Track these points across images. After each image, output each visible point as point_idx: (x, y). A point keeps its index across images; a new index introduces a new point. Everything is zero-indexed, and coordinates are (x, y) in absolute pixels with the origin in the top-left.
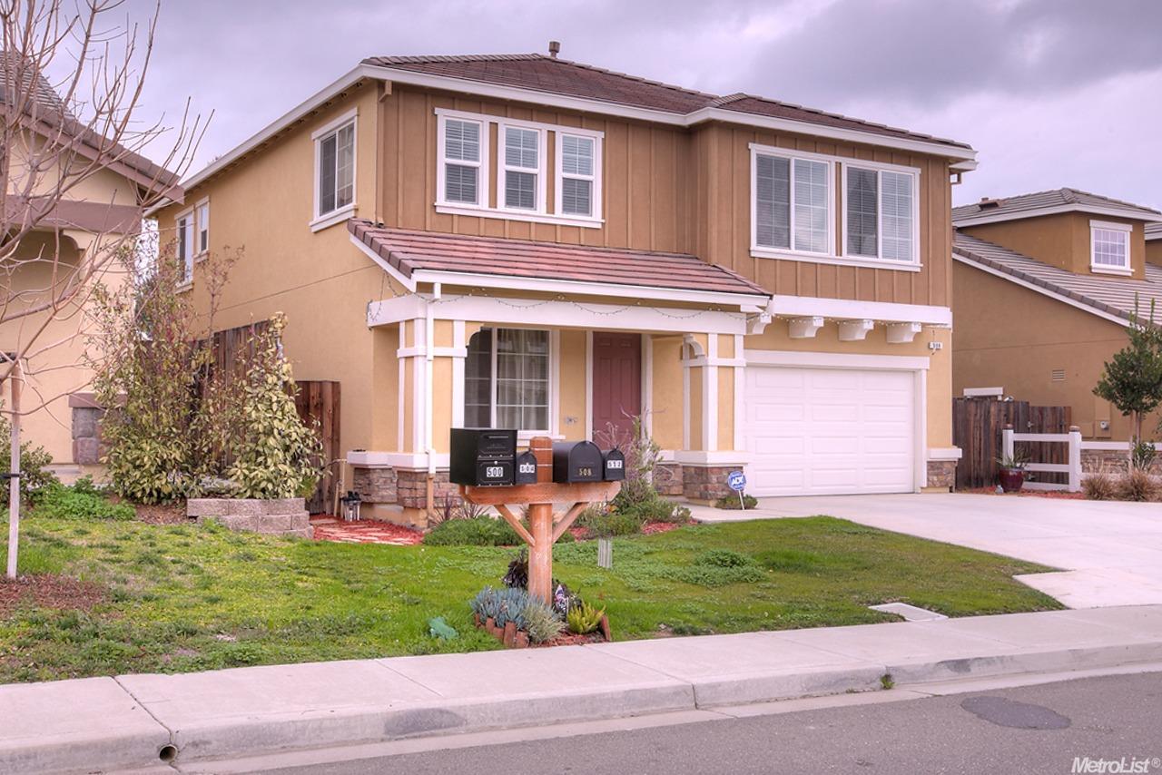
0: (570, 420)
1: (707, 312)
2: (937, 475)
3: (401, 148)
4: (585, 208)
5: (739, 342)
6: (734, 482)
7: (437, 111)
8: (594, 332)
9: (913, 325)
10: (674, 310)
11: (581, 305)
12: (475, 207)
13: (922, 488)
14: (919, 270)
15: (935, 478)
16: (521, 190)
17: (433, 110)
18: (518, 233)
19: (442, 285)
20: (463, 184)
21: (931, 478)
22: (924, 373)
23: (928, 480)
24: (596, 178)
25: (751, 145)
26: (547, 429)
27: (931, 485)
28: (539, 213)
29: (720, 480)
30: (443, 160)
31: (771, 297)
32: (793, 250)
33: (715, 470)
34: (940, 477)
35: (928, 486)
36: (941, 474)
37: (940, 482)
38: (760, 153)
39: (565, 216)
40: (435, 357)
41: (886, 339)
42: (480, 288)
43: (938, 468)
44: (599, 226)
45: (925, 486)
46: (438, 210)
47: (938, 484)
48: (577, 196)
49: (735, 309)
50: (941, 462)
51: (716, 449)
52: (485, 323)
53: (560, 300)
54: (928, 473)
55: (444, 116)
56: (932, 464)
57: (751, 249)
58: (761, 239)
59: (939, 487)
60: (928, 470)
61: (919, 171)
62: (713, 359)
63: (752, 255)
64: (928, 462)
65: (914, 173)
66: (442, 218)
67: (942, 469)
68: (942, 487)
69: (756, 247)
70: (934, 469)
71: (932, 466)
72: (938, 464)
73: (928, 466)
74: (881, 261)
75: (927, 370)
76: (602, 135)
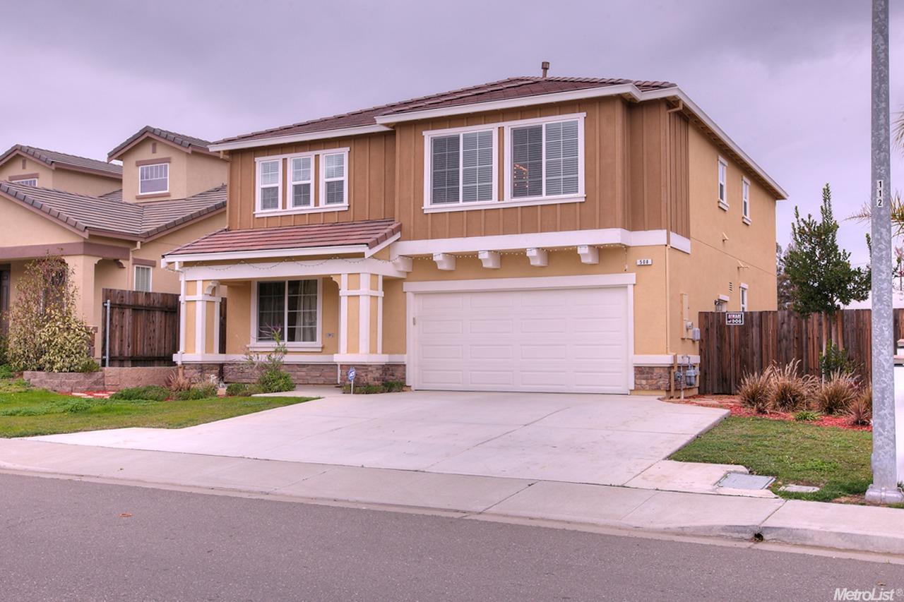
0: (330, 335)
2: (646, 379)
4: (339, 198)
6: (351, 375)
7: (256, 159)
12: (275, 210)
13: (631, 390)
14: (583, 200)
15: (644, 382)
16: (302, 195)
17: (254, 160)
18: (299, 221)
20: (270, 197)
21: (638, 382)
22: (631, 288)
23: (635, 383)
24: (345, 178)
25: (425, 133)
26: (316, 341)
27: (638, 389)
30: (260, 185)
32: (461, 203)
34: (650, 381)
35: (636, 389)
36: (652, 379)
37: (650, 385)
38: (434, 136)
41: (580, 261)
43: (648, 373)
44: (346, 209)
45: (633, 388)
46: (256, 216)
47: (648, 387)
48: (335, 192)
50: (651, 368)
51: (347, 351)
54: (635, 378)
55: (260, 161)
56: (640, 369)
57: (423, 208)
58: (436, 199)
59: (649, 390)
60: (635, 374)
61: (584, 114)
62: (344, 291)
63: (425, 212)
64: (635, 367)
65: (579, 118)
66: (256, 220)
67: (653, 374)
68: (653, 390)
69: (428, 206)
70: (644, 374)
71: (640, 371)
72: (647, 369)
73: (635, 370)
74: (544, 199)
75: (634, 285)
76: (348, 149)
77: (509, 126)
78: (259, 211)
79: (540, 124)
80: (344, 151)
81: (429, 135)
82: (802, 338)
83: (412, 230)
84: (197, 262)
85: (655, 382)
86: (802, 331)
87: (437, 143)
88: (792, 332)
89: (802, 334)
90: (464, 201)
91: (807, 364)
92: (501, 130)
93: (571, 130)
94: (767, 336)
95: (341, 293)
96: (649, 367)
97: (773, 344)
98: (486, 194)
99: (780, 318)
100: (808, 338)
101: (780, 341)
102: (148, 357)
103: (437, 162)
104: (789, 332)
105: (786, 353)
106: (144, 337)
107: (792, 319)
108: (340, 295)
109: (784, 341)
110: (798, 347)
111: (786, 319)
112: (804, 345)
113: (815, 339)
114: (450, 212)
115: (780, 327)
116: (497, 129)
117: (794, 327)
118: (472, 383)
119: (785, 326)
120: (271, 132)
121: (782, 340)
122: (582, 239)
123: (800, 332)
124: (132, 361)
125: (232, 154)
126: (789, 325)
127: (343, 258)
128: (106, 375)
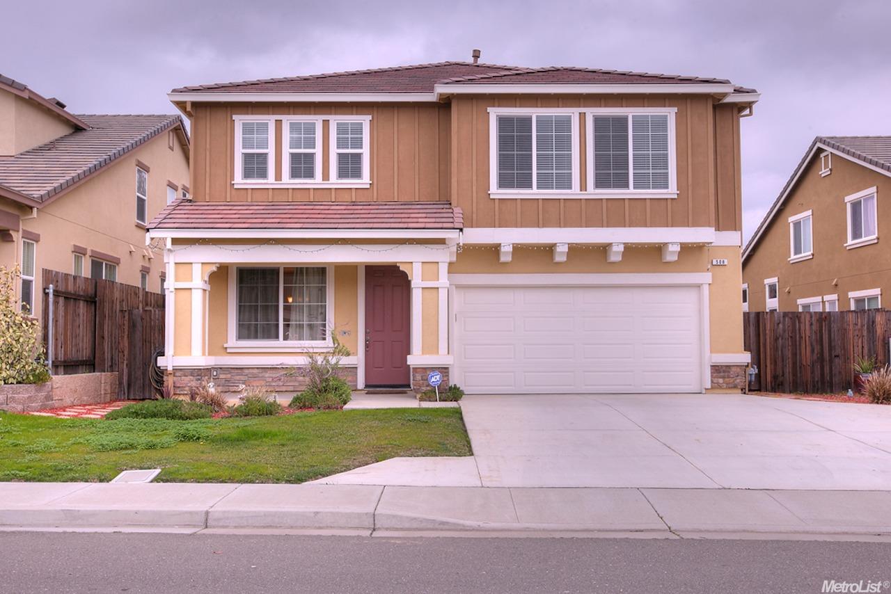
0: (345, 333)
1: (404, 245)
2: (723, 377)
3: (208, 146)
4: (357, 174)
5: (443, 269)
6: (433, 379)
7: (234, 117)
8: (366, 266)
9: (670, 245)
10: (381, 246)
11: (289, 246)
12: (265, 181)
13: (706, 389)
14: (676, 197)
15: (721, 381)
16: (303, 166)
17: (232, 117)
18: (299, 197)
19: (172, 239)
20: (255, 165)
21: (715, 380)
22: (706, 289)
23: (712, 382)
24: (365, 151)
25: (489, 109)
26: (325, 339)
27: (715, 387)
28: (317, 181)
29: (424, 378)
30: (239, 151)
31: (461, 230)
32: (535, 189)
33: (418, 370)
34: (727, 380)
35: (712, 388)
36: (729, 377)
37: (727, 384)
38: (499, 114)
39: (340, 181)
40: (176, 289)
41: (661, 259)
42: (204, 239)
43: (724, 372)
44: (368, 186)
45: (710, 387)
46: (235, 187)
47: (725, 386)
48: (350, 166)
49: (441, 242)
50: (728, 367)
51: (421, 353)
52: (219, 263)
53: (271, 244)
54: (712, 376)
55: (240, 120)
56: (717, 368)
57: (489, 192)
58: (504, 182)
59: (726, 388)
60: (712, 373)
61: (675, 109)
62: (417, 282)
63: (491, 197)
64: (711, 366)
65: (670, 113)
66: (234, 192)
67: (729, 372)
68: (729, 388)
69: (495, 191)
70: (720, 372)
71: (717, 370)
72: (724, 368)
73: (711, 369)
74: (631, 192)
75: (709, 284)
76: (370, 117)
77: (591, 112)
78: (239, 180)
79: (626, 114)
80: (365, 120)
81: (494, 113)
82: (796, 337)
83: (474, 216)
84: (201, 239)
85: (732, 381)
86: (796, 330)
87: (503, 122)
88: (787, 332)
89: (795, 333)
90: (538, 188)
91: (801, 360)
92: (582, 116)
93: (661, 123)
94: (765, 335)
95: (413, 285)
96: (727, 366)
97: (770, 343)
98: (565, 182)
99: (776, 318)
100: (801, 337)
101: (776, 339)
102: (77, 361)
103: (504, 142)
104: (784, 331)
105: (782, 351)
106: (72, 334)
107: (787, 319)
108: (412, 286)
109: (780, 339)
110: (792, 344)
111: (782, 319)
112: (798, 343)
113: (807, 337)
114: (521, 199)
115: (776, 327)
116: (578, 114)
117: (789, 326)
118: (526, 386)
119: (781, 326)
120: (238, 86)
121: (778, 339)
122: (673, 236)
123: (794, 330)
124: (64, 366)
125: (196, 107)
126: (784, 325)
127: (421, 244)
128: (55, 386)
